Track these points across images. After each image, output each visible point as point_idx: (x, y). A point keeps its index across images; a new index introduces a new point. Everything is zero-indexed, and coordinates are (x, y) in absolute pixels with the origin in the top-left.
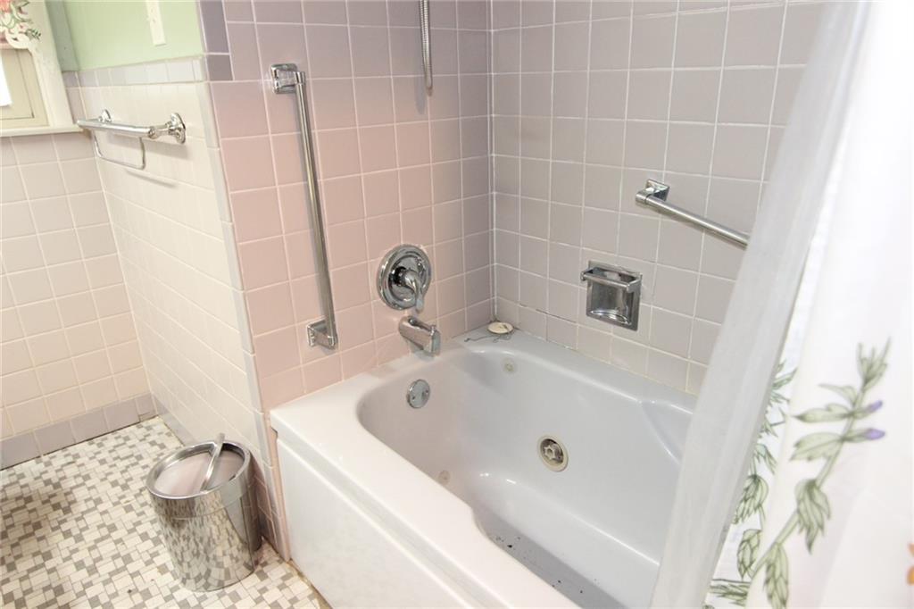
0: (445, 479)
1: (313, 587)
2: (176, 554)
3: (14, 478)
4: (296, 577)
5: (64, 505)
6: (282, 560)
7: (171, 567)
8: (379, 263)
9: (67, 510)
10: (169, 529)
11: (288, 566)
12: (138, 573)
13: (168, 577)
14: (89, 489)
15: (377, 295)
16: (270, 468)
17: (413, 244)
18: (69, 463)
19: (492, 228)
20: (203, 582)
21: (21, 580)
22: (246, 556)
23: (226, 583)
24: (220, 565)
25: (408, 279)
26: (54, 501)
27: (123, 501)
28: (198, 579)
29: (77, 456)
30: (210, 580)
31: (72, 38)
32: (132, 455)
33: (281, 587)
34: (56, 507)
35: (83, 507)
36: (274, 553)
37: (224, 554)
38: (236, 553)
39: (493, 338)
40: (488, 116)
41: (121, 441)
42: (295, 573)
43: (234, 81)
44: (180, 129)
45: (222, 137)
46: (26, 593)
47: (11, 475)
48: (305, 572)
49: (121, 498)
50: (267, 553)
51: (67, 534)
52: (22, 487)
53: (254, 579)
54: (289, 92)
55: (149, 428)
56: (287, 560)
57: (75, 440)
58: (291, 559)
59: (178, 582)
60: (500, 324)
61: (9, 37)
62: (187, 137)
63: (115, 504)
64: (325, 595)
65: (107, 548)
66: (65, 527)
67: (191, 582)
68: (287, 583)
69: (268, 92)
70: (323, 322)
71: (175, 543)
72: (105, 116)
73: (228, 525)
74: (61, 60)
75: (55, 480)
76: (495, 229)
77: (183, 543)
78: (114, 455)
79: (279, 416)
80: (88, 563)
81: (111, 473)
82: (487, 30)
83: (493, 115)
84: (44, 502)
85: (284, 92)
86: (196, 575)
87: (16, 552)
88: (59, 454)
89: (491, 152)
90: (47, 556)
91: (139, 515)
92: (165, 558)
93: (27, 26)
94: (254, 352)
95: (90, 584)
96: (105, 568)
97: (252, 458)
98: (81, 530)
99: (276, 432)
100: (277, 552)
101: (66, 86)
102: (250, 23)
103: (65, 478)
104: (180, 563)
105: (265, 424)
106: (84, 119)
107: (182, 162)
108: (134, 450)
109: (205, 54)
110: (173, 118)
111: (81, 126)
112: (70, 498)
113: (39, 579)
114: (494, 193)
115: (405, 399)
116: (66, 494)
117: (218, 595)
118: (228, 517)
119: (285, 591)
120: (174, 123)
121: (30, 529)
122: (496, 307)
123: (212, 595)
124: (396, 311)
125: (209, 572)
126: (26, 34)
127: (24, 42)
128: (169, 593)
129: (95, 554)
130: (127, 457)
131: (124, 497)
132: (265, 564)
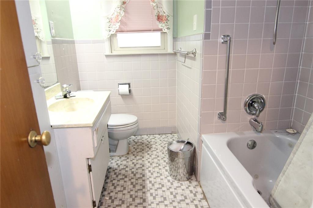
0: (257, 178)
1: (203, 191)
2: (170, 168)
3: (141, 138)
4: (199, 187)
5: (150, 147)
6: (197, 180)
7: (168, 171)
8: (246, 98)
9: (150, 149)
10: (170, 161)
11: (198, 183)
12: (161, 169)
13: (167, 173)
14: (156, 146)
15: (243, 109)
16: (199, 152)
17: (260, 94)
18: (153, 138)
19: (296, 94)
20: (175, 177)
21: (137, 160)
22: (187, 175)
23: (181, 180)
24: (180, 175)
25: (255, 105)
26: (148, 146)
27: (162, 151)
28: (174, 176)
29: (155, 137)
30: (177, 178)
31: (177, 30)
32: (167, 141)
33: (194, 187)
34: (148, 147)
35: (153, 149)
36: (195, 178)
37: (182, 173)
38: (185, 174)
39: (287, 134)
40: (301, 53)
41: (166, 137)
42: (199, 185)
43: (210, 40)
44: (195, 53)
45: (204, 55)
46: (137, 163)
47: (141, 137)
48: (202, 186)
49: (162, 150)
50: (193, 177)
51: (148, 154)
52: (142, 140)
53: (188, 182)
54: (225, 43)
55: (173, 136)
56: (198, 181)
57: (156, 133)
58: (199, 182)
59: (169, 175)
60: (291, 129)
61: (163, 29)
62: (196, 55)
63: (160, 151)
64: (206, 195)
65: (156, 160)
66: (148, 152)
67: (172, 176)
68: (196, 187)
69: (219, 42)
70: (223, 113)
71: (171, 165)
72: (180, 49)
73: (184, 166)
74: (173, 35)
75: (149, 141)
76: (297, 94)
77: (172, 166)
78: (164, 140)
79: (204, 137)
80: (151, 162)
81: (161, 144)
82: (305, 23)
83: (303, 53)
84: (146, 145)
85: (224, 43)
86: (174, 175)
87: (137, 154)
88: (152, 136)
89: (300, 66)
90: (143, 157)
91: (165, 156)
92: (168, 168)
93: (167, 26)
94: (201, 116)
95: (150, 167)
96: (154, 165)
97: (195, 147)
98: (152, 154)
99: (202, 141)
100: (196, 178)
101: (173, 42)
102: (218, 24)
103: (151, 141)
104: (171, 171)
105: (200, 138)
106: (175, 50)
107: (193, 61)
108: (168, 140)
109: (204, 33)
110: (194, 50)
111: (174, 52)
112: (151, 146)
113: (140, 162)
114: (299, 81)
115: (246, 145)
116: (151, 145)
117: (178, 182)
118: (185, 164)
119: (195, 189)
120: (194, 51)
121: (141, 150)
122: (292, 123)
123: (176, 181)
124: (250, 115)
125: (177, 176)
126: (167, 28)
127: (166, 31)
128: (166, 176)
129: (153, 161)
130: (166, 141)
131: (163, 150)
132: (192, 180)
